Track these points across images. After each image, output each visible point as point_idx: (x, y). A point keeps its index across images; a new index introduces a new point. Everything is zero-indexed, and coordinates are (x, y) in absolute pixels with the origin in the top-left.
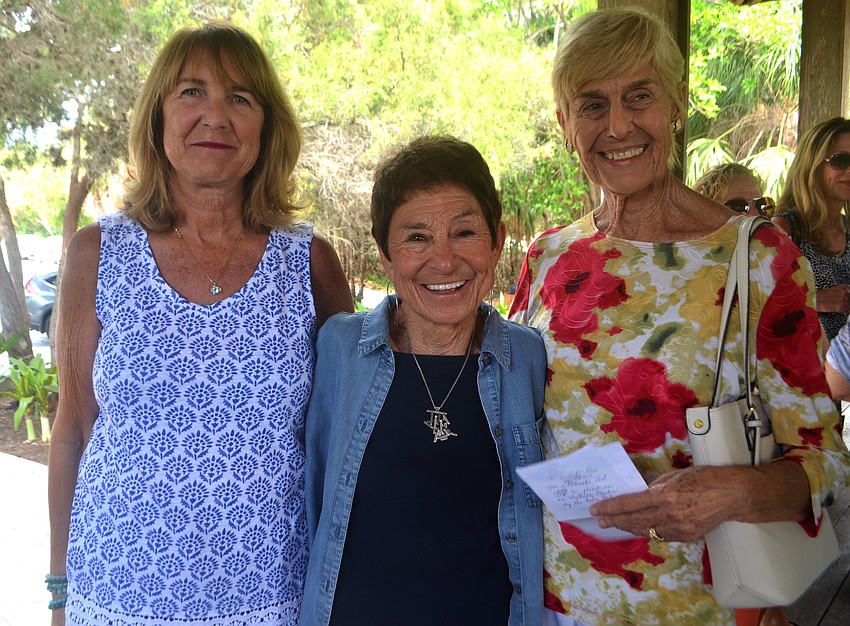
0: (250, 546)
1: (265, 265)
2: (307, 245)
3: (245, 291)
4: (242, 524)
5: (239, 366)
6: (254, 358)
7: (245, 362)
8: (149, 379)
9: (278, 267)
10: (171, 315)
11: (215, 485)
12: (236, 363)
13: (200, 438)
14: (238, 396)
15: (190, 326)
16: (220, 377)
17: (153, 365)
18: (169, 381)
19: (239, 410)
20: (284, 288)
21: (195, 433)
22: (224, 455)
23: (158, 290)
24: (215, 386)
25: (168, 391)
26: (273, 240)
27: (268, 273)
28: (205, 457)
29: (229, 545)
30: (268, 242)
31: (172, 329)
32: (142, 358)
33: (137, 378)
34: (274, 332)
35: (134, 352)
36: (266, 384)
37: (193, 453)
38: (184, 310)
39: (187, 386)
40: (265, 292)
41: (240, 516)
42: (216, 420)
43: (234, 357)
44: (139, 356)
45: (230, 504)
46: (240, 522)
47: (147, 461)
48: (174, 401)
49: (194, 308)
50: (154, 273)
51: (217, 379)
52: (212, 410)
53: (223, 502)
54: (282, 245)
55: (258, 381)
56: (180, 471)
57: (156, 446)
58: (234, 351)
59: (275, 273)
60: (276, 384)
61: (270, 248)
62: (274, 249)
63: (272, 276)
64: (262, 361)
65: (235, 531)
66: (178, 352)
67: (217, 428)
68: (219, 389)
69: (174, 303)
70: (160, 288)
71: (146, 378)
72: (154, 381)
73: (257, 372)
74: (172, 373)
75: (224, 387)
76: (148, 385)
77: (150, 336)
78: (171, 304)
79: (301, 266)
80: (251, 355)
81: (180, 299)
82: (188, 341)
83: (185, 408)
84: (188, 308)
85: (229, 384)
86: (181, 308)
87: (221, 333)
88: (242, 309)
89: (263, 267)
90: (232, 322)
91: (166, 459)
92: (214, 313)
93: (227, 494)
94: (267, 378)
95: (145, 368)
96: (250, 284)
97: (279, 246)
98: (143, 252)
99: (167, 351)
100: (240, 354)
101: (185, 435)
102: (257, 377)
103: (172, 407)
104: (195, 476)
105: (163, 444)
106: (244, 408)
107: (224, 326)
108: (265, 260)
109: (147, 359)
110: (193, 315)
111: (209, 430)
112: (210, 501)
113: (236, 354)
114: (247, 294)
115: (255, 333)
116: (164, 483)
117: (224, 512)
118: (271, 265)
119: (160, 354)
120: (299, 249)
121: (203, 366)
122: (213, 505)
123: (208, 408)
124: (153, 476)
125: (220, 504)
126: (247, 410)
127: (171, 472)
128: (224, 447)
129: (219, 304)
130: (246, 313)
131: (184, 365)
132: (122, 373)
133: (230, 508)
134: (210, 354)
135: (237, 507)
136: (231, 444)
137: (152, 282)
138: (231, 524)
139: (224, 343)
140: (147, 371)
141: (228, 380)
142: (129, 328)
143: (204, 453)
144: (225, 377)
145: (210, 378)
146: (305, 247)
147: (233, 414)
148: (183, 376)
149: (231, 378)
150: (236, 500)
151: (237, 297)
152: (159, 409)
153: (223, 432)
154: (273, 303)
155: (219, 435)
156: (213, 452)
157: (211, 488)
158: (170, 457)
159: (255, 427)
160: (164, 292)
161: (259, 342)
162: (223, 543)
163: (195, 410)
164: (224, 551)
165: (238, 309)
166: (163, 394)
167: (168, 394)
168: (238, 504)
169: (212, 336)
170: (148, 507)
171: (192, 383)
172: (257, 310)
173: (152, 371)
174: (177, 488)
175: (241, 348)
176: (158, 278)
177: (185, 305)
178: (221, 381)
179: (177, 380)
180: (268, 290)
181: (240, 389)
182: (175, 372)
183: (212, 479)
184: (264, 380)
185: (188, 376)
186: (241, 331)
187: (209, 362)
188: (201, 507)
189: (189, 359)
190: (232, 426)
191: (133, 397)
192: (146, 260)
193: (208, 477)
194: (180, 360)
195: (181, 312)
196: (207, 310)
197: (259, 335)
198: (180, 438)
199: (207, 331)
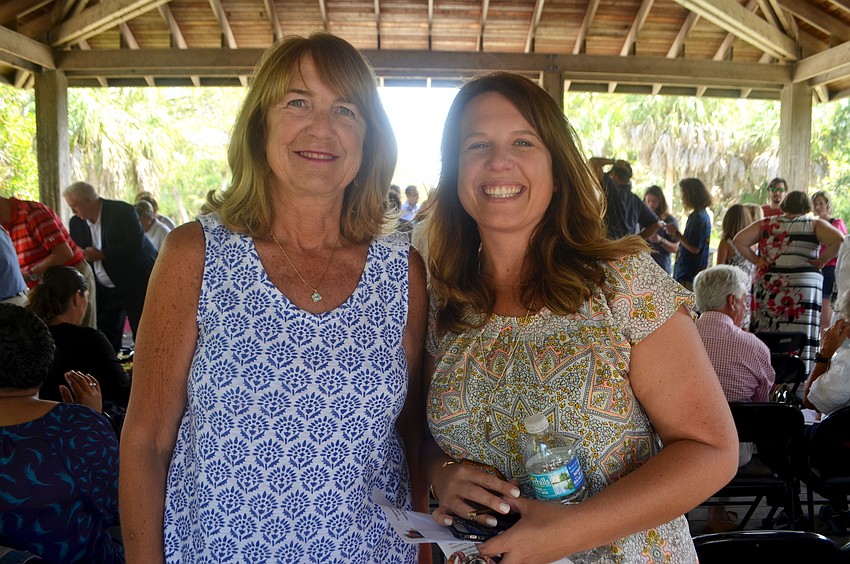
0: (347, 553)
1: (367, 276)
2: (405, 254)
3: (351, 302)
4: (341, 532)
5: (349, 376)
6: (363, 369)
7: (355, 373)
8: (261, 388)
9: (379, 278)
10: (282, 321)
11: (317, 494)
12: (346, 374)
13: (306, 448)
14: (346, 407)
15: (302, 334)
16: (331, 388)
17: (267, 374)
18: (281, 390)
19: (346, 420)
20: (386, 297)
21: (302, 443)
22: (328, 464)
23: (267, 294)
24: (325, 397)
25: (279, 401)
26: (373, 251)
27: (370, 284)
28: (308, 467)
29: (326, 552)
30: (368, 253)
31: (283, 337)
32: (256, 366)
33: (250, 387)
34: (379, 342)
35: (246, 359)
36: (374, 395)
37: (298, 463)
38: (294, 317)
39: (299, 396)
40: (369, 303)
41: (340, 525)
42: (322, 430)
43: (344, 368)
44: (252, 364)
45: (331, 513)
46: (339, 531)
47: (251, 472)
48: (283, 411)
49: (304, 316)
50: (262, 276)
51: (327, 390)
52: (320, 420)
53: (324, 511)
54: (381, 254)
55: (367, 392)
56: (284, 482)
57: (261, 456)
58: (344, 361)
59: (377, 283)
60: (383, 394)
61: (370, 259)
62: (374, 259)
63: (374, 287)
64: (370, 372)
65: (334, 540)
66: (290, 362)
67: (323, 437)
68: (329, 400)
69: (284, 309)
70: (270, 292)
71: (258, 387)
72: (266, 391)
73: (367, 382)
74: (285, 382)
75: (333, 398)
76: (260, 394)
77: (262, 343)
78: (281, 309)
79: (401, 275)
80: (360, 365)
81: (291, 306)
82: (300, 350)
83: (294, 418)
84: (299, 315)
85: (339, 395)
86: (291, 314)
87: (330, 343)
88: (349, 319)
89: (366, 278)
90: (340, 332)
91: (271, 469)
92: (323, 322)
93: (328, 503)
94: (376, 389)
95: (258, 377)
96: (356, 295)
97: (379, 256)
98: (249, 254)
99: (280, 360)
100: (350, 364)
101: (291, 444)
102: (366, 388)
103: (281, 417)
104: (298, 486)
105: (269, 454)
106: (350, 418)
107: (334, 336)
108: (367, 272)
109: (261, 367)
110: (303, 322)
111: (315, 440)
112: (311, 510)
113: (345, 364)
114: (353, 304)
115: (362, 344)
116: (268, 494)
117: (324, 521)
118: (373, 276)
119: (273, 363)
120: (399, 258)
121: (314, 376)
122: (314, 514)
123: (316, 418)
124: (257, 487)
125: (321, 513)
126: (353, 420)
127: (275, 483)
128: (328, 457)
129: (328, 313)
130: (353, 324)
131: (296, 375)
132: (234, 380)
133: (330, 517)
134: (321, 364)
135: (337, 516)
136: (335, 454)
137: (259, 286)
138: (330, 533)
139: (334, 353)
140: (260, 379)
141: (338, 391)
142: (240, 334)
143: (308, 463)
144: (335, 389)
145: (321, 389)
146: (404, 256)
147: (340, 423)
148: (295, 386)
149: (341, 389)
150: (336, 509)
151: (345, 307)
152: (268, 419)
153: (329, 442)
154: (377, 313)
155: (324, 444)
156: (318, 461)
157: (312, 497)
158: (275, 467)
159: (360, 437)
160: (274, 296)
161: (367, 353)
162: (321, 550)
163: (303, 420)
164: (322, 558)
165: (345, 319)
166: (274, 404)
167: (279, 403)
168: (339, 513)
169: (322, 346)
170: (246, 520)
171: (304, 394)
172: (363, 320)
173: (265, 380)
174: (280, 499)
175: (351, 359)
176: (266, 281)
177: (296, 312)
178: (331, 392)
179: (288, 390)
180: (372, 301)
181: (349, 400)
182: (287, 382)
183: (314, 488)
184: (373, 391)
185: (300, 387)
186: (349, 342)
187: (320, 372)
188: (302, 517)
189: (301, 369)
190: (338, 436)
191: (243, 405)
192: (252, 263)
193: (310, 487)
194: (292, 370)
195: (291, 318)
196: (317, 319)
197: (366, 345)
198: (286, 448)
199: (317, 341)
